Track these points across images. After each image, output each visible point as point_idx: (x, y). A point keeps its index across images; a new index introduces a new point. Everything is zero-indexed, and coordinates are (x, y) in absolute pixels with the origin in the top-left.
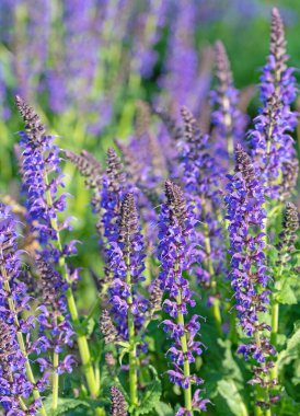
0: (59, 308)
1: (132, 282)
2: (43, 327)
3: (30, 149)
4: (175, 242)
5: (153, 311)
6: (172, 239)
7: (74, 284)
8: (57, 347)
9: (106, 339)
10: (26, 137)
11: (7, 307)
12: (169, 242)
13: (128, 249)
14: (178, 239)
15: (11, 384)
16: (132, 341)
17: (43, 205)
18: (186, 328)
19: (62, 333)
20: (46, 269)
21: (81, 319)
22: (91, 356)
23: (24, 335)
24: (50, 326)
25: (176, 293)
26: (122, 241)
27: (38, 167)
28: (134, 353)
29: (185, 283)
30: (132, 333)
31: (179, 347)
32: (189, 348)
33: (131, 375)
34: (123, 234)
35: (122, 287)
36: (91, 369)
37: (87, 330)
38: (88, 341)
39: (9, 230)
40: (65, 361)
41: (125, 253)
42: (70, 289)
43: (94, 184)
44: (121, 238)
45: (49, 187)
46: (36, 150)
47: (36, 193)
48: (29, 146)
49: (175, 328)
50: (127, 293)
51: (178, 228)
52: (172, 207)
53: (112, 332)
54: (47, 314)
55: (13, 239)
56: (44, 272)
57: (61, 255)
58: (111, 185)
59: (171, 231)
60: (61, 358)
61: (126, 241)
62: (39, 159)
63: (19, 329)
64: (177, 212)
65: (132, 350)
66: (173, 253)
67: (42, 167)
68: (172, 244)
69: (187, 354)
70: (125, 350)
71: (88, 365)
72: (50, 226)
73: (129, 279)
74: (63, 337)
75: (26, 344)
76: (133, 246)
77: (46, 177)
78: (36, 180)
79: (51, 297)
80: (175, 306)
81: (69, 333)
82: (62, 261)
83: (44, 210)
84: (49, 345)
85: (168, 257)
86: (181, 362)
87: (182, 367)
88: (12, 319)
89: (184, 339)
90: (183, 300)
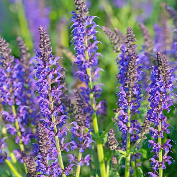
0: (85, 124)
1: (131, 113)
2: (74, 135)
3: (77, 23)
4: (160, 91)
5: (144, 133)
6: (158, 89)
7: (98, 110)
8: (81, 149)
9: (111, 147)
10: (76, 15)
11: (51, 120)
12: (156, 91)
13: (130, 92)
14: (162, 89)
15: (47, 168)
16: (128, 151)
17: (83, 59)
18: (162, 147)
19: (86, 140)
20: (79, 99)
21: (100, 134)
22: (105, 157)
23: (60, 139)
24: (78, 135)
25: (158, 124)
26: (127, 86)
27: (81, 35)
28: (129, 158)
29: (164, 118)
30: (129, 145)
31: (157, 159)
32: (163, 160)
33: (126, 172)
34: (127, 82)
35: (124, 116)
36: (104, 165)
37: (103, 140)
38: (103, 147)
39: (56, 72)
40: (86, 158)
41: (128, 94)
42: (95, 114)
43: (119, 49)
44: (126, 85)
45: (87, 48)
46: (81, 24)
47: (79, 51)
48: (77, 21)
49: (155, 146)
50: (127, 120)
51: (162, 83)
52: (160, 69)
53: (115, 144)
54: (77, 127)
55: (58, 78)
56: (78, 101)
57: (92, 92)
58: (127, 51)
59: (158, 84)
60: (83, 156)
61: (129, 87)
62: (82, 30)
63: (56, 134)
64: (163, 72)
65: (127, 156)
66: (158, 98)
67: (84, 35)
68: (157, 92)
69: (161, 163)
70: (123, 156)
71: (102, 163)
72: (86, 73)
73: (129, 111)
74: (87, 142)
75: (61, 144)
76: (133, 91)
77: (86, 42)
78: (80, 43)
79: (80, 117)
80: (156, 132)
81: (90, 140)
82: (92, 95)
83: (82, 62)
84: (76, 147)
85: (154, 100)
86: (157, 168)
87: (158, 171)
88: (52, 128)
89: (160, 153)
90: (162, 129)
